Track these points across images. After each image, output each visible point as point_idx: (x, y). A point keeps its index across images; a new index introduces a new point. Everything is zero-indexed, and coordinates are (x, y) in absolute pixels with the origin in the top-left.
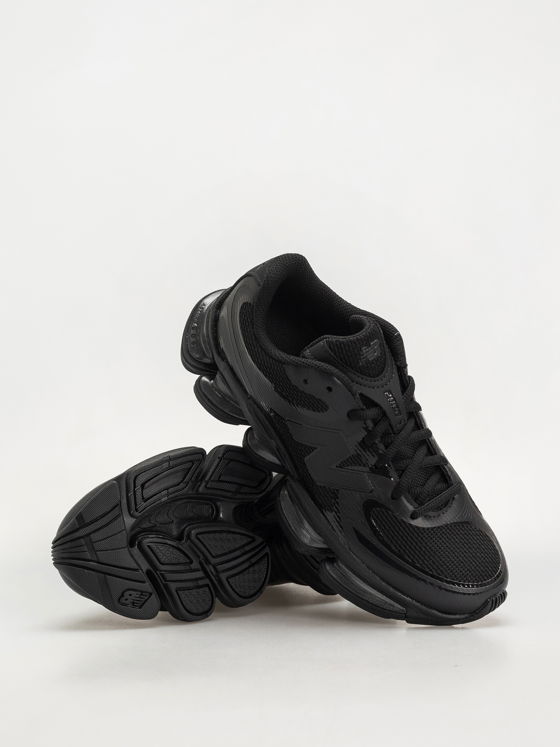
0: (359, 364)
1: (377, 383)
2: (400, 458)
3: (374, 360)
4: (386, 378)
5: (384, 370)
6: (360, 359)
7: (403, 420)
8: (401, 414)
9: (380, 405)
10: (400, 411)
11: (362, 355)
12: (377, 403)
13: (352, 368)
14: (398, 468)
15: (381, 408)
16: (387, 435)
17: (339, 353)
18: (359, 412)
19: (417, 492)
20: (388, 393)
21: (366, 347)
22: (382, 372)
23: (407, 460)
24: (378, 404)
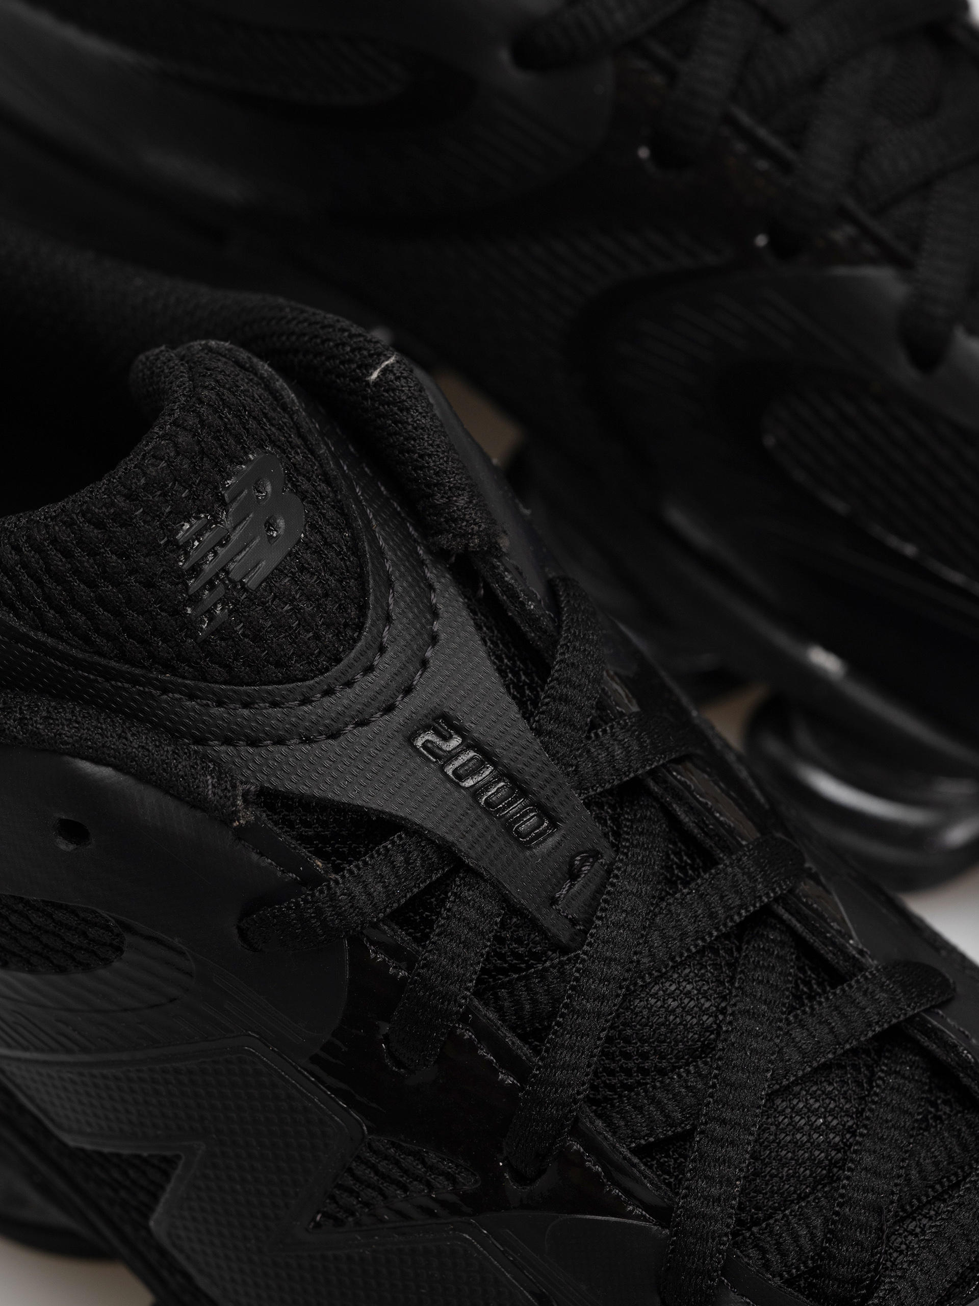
0: (191, 627)
1: (344, 698)
2: (642, 1071)
3: (279, 571)
4: (390, 653)
5: (363, 609)
6: (195, 600)
7: (578, 854)
8: (556, 826)
9: (404, 819)
10: (543, 811)
11: (196, 570)
12: (384, 813)
13: (167, 667)
14: (649, 1135)
15: (416, 832)
16: (515, 969)
17: (60, 611)
18: (289, 908)
19: (813, 1236)
20: (438, 733)
21: (198, 518)
22: (360, 627)
23: (688, 1072)
24: (391, 815)
